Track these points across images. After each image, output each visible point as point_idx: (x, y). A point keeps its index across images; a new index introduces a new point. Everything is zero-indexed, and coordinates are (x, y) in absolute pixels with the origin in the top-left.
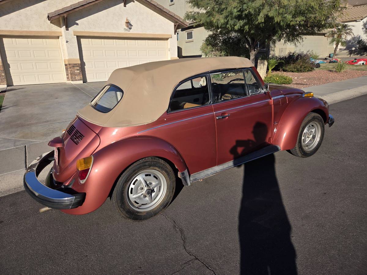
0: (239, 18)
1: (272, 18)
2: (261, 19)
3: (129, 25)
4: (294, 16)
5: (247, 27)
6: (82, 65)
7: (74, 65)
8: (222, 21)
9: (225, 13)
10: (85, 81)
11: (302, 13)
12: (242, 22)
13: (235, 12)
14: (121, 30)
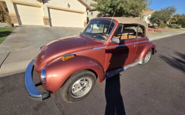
0: (110, 7)
1: (123, 8)
2: (118, 8)
3: (69, 5)
4: (130, 9)
5: (112, 11)
6: (50, 20)
7: (47, 19)
8: (104, 7)
9: (105, 4)
10: (51, 26)
11: (133, 8)
12: (111, 9)
13: (109, 5)
14: (66, 7)
